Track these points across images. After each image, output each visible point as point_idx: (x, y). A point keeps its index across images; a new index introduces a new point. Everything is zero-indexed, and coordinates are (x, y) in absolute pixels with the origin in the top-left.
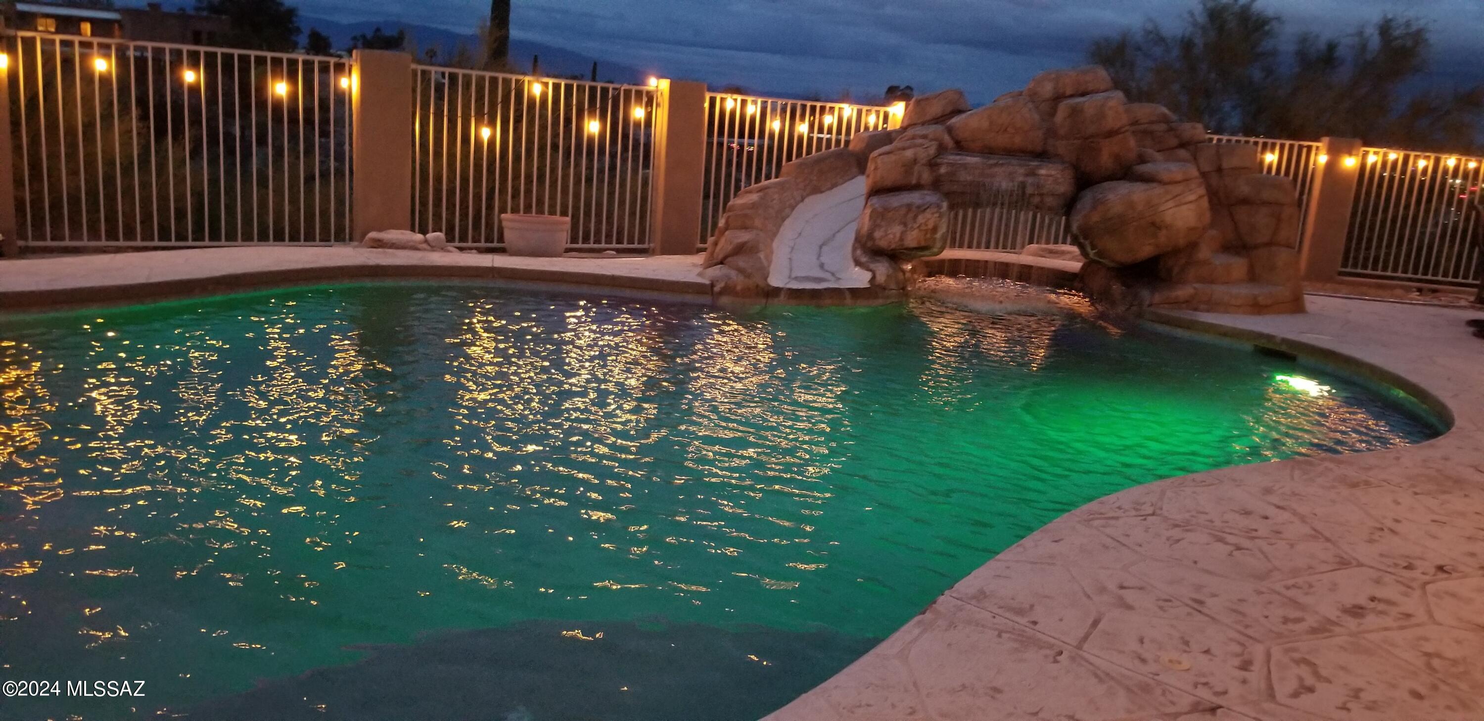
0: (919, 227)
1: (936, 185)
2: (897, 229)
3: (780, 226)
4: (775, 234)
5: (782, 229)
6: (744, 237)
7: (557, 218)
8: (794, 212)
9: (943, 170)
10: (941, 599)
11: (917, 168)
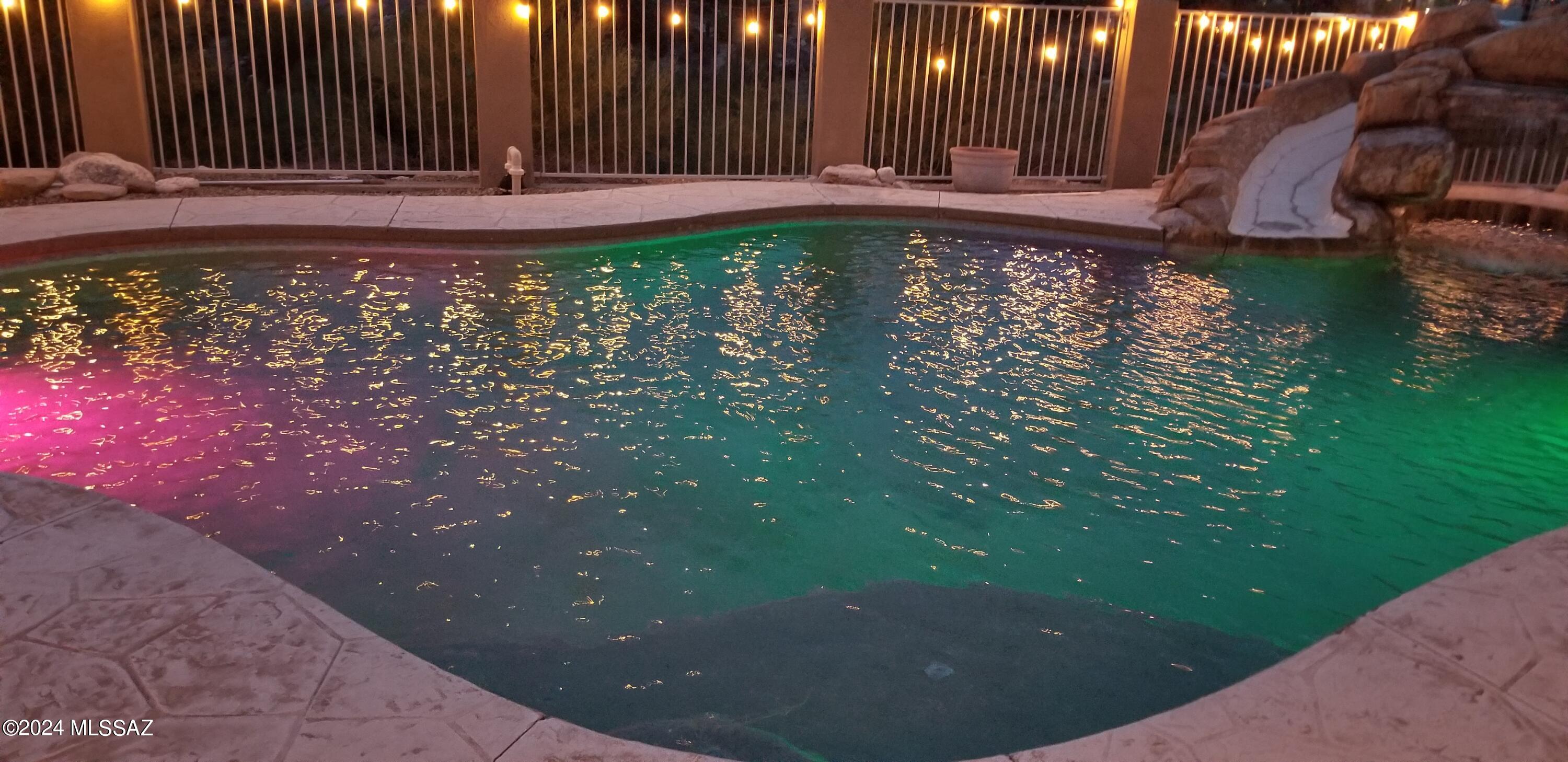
0: (1416, 171)
1: (1443, 121)
2: (1388, 173)
3: (1249, 162)
4: (1242, 172)
5: (1251, 167)
6: (1205, 177)
7: (1006, 151)
8: (1268, 146)
9: (1453, 103)
10: (1362, 620)
11: (1420, 101)
